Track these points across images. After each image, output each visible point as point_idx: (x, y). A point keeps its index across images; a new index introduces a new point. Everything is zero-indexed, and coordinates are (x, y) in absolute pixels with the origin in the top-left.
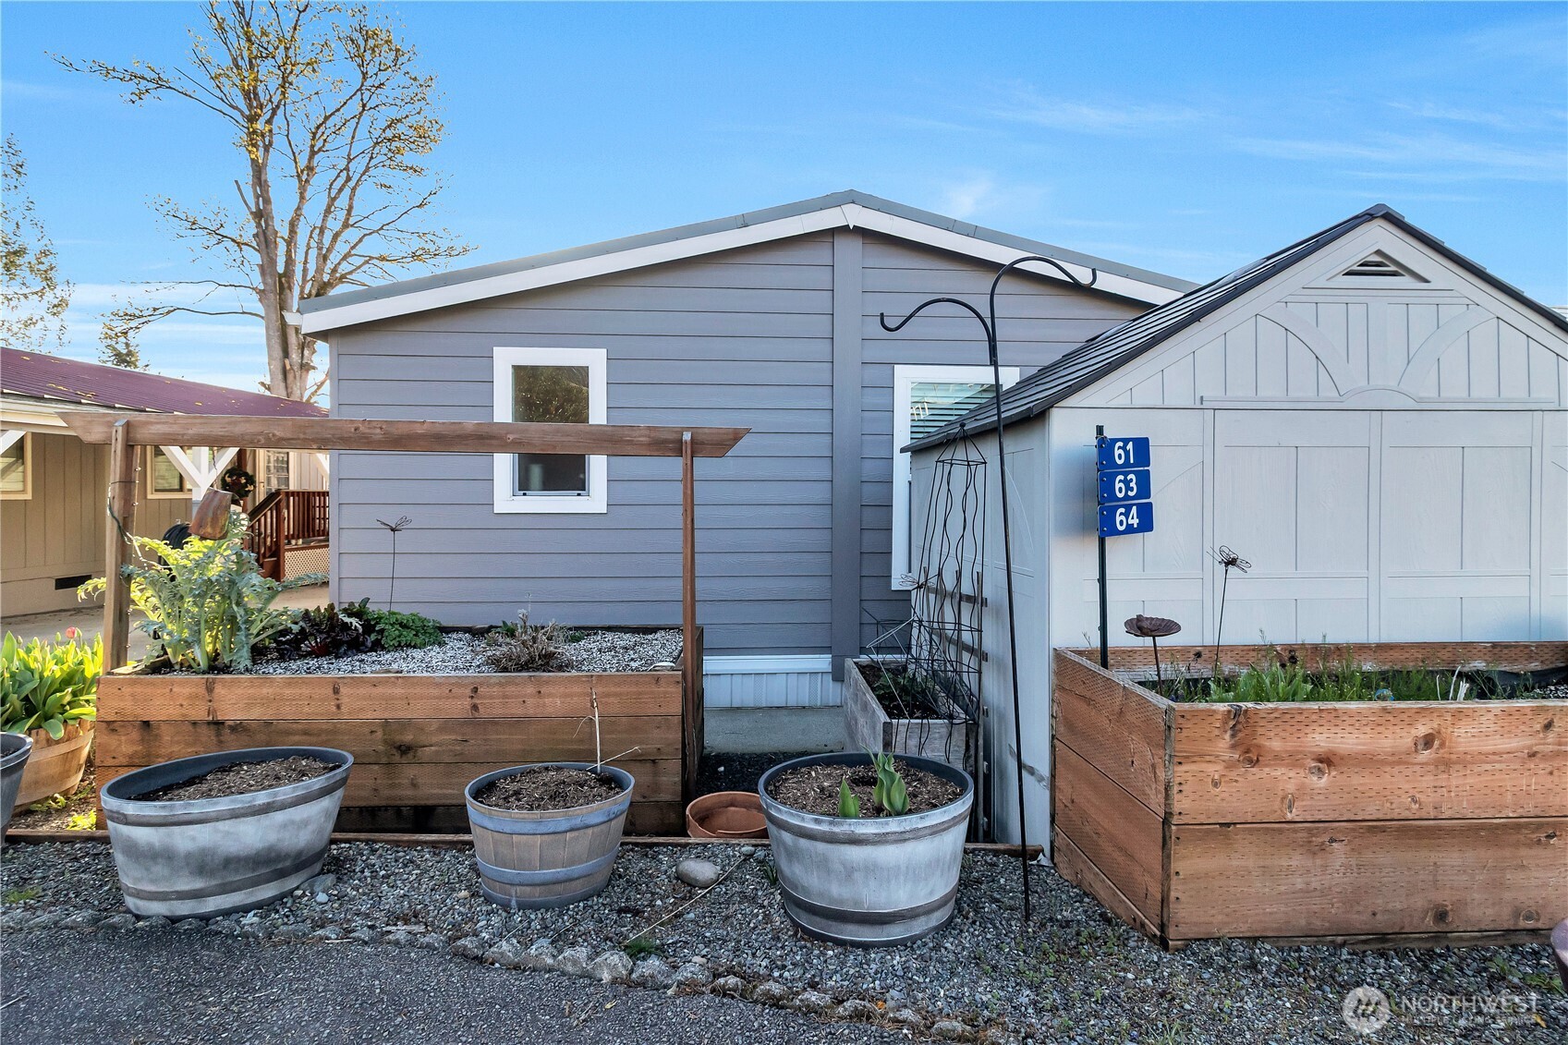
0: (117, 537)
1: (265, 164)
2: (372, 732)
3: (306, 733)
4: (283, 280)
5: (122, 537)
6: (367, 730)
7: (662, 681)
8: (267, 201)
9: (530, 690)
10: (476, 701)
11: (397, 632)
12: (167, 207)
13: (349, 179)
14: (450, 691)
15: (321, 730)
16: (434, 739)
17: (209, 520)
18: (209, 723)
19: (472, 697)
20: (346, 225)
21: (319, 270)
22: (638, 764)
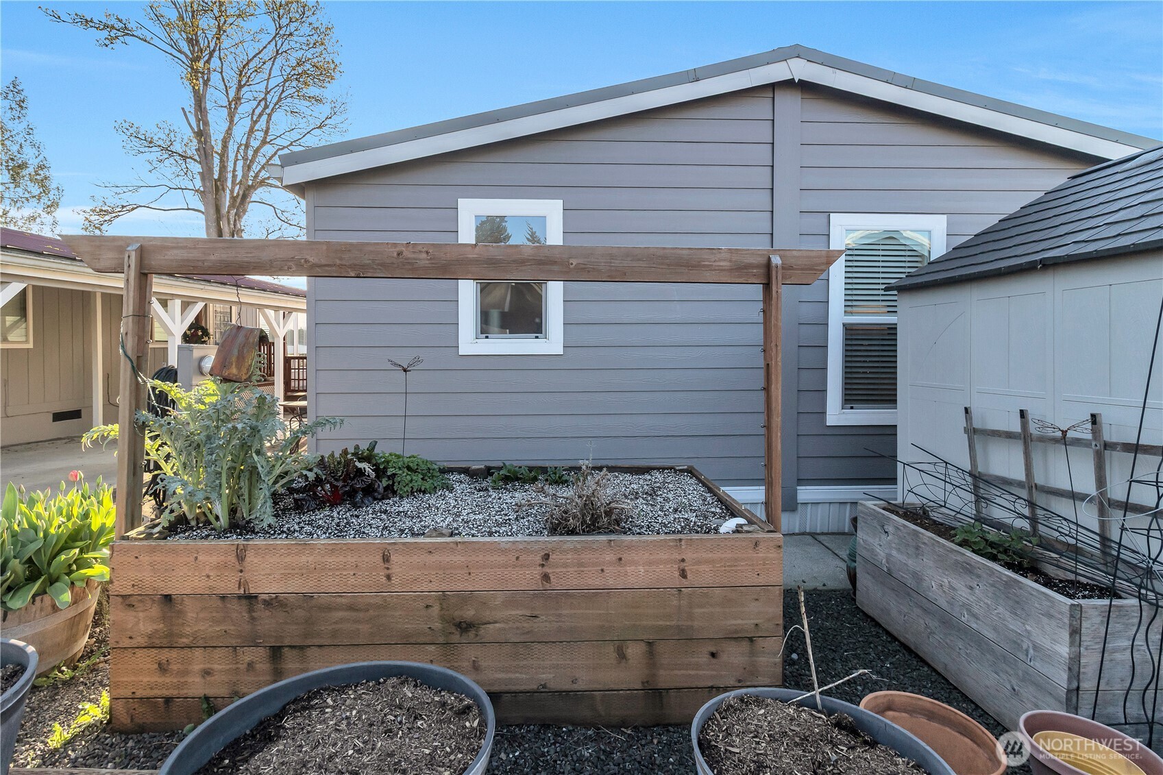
0: (131, 379)
1: (204, 95)
2: (427, 607)
3: (351, 608)
4: (218, 183)
5: (137, 378)
6: (422, 604)
7: (762, 546)
8: (206, 124)
9: (609, 557)
10: (547, 570)
11: (409, 477)
12: (131, 131)
13: (266, 107)
14: (517, 558)
15: (369, 604)
16: (499, 615)
17: (234, 359)
18: (240, 597)
19: (543, 565)
20: (264, 142)
21: (245, 176)
22: (733, 642)
